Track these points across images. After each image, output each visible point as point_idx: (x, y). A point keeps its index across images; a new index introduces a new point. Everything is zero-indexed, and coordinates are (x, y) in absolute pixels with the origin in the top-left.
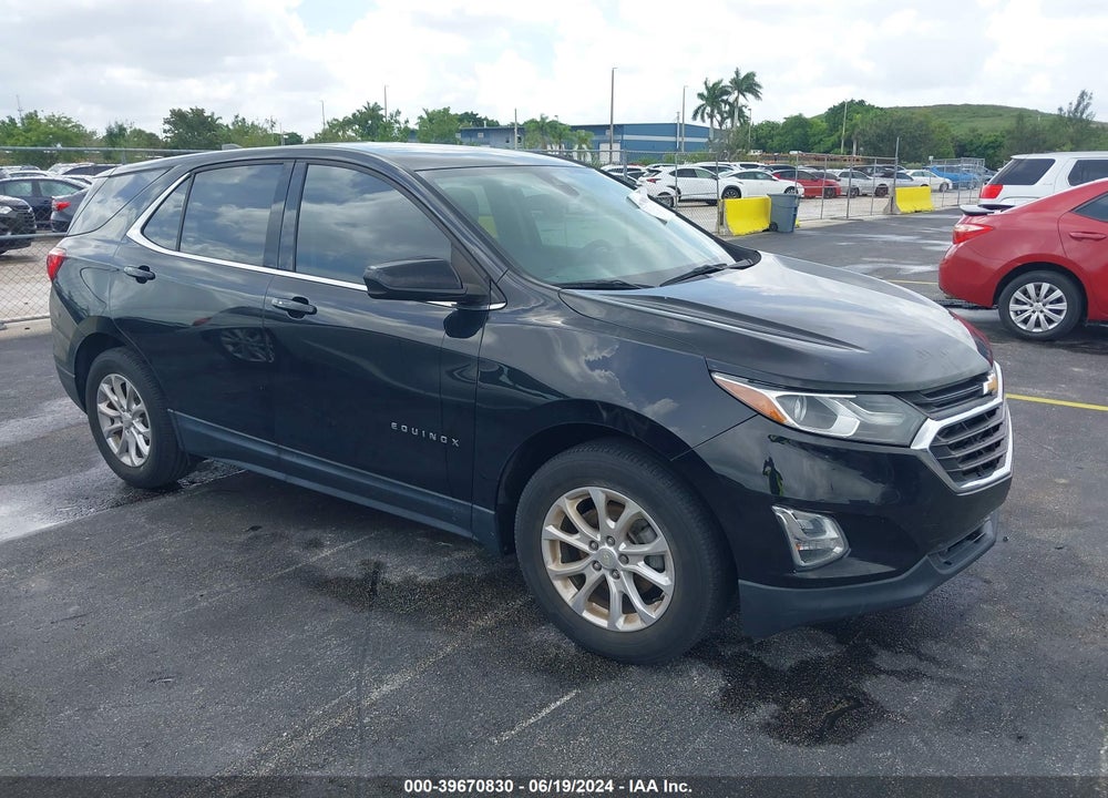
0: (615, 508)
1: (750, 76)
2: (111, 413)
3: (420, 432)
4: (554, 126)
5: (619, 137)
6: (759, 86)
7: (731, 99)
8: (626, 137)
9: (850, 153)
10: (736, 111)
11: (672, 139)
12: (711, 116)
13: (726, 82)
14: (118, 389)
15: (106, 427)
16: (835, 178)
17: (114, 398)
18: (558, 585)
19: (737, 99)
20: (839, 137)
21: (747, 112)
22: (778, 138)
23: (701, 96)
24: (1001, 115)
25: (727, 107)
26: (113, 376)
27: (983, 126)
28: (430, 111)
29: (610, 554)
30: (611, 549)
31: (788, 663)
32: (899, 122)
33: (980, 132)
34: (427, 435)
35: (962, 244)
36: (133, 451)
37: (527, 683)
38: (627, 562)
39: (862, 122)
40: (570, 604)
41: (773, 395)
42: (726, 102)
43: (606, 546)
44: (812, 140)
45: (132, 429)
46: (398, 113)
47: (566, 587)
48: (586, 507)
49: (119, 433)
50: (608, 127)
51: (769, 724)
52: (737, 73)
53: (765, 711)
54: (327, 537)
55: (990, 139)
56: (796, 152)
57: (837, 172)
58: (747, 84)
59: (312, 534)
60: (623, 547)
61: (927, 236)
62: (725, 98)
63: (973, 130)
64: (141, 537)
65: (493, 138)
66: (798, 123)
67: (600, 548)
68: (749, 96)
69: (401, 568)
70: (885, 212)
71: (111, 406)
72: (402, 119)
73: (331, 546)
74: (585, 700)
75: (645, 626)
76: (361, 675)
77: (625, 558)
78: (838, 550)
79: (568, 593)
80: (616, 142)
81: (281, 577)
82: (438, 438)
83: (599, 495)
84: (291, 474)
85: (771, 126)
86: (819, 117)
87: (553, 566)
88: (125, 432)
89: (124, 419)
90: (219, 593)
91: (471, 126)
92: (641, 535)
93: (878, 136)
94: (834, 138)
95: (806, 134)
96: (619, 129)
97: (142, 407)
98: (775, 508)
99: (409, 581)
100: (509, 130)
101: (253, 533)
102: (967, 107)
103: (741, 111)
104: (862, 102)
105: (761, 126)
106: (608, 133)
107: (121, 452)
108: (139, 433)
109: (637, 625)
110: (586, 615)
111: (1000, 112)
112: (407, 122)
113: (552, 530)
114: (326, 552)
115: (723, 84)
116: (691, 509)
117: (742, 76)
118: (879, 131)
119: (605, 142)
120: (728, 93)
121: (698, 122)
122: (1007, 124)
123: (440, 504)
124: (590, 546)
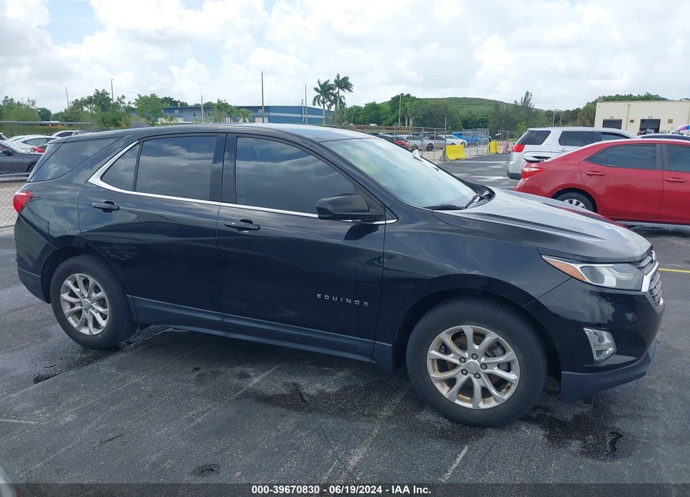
0: (479, 337)
1: (346, 79)
2: (72, 300)
3: (339, 299)
4: (226, 105)
5: (267, 114)
6: (351, 85)
7: (335, 92)
8: (271, 114)
9: (404, 125)
10: (337, 100)
11: (300, 116)
12: (323, 103)
13: (332, 82)
14: (80, 283)
15: (67, 310)
16: (404, 140)
17: (76, 290)
18: (438, 386)
19: (338, 92)
20: (397, 116)
21: (343, 100)
22: (362, 116)
23: (316, 89)
24: (483, 104)
25: (333, 97)
26: (77, 275)
27: (475, 109)
28: (142, 95)
29: (474, 363)
30: (476, 361)
31: (569, 417)
32: (435, 107)
33: (474, 113)
34: (344, 301)
35: (527, 179)
36: (91, 324)
37: (438, 445)
38: (486, 368)
39: (410, 107)
40: (447, 396)
41: (578, 266)
42: (332, 94)
43: (472, 360)
44: (382, 117)
45: (91, 310)
46: (123, 97)
47: (442, 386)
48: (458, 337)
49: (79, 313)
50: (260, 107)
51: (582, 452)
52: (338, 77)
53: (576, 445)
54: (250, 370)
55: (481, 117)
56: (374, 125)
57: (405, 136)
58: (344, 84)
59: (238, 369)
60: (483, 360)
61: (473, 174)
62: (331, 91)
63: (470, 112)
64: (122, 381)
65: (185, 113)
66: (373, 107)
67: (467, 362)
68: (346, 90)
69: (312, 386)
70: (440, 160)
71: (72, 294)
72: (126, 101)
73: (256, 376)
74: (476, 450)
75: (498, 404)
76: (334, 452)
77: (484, 366)
78: (611, 349)
79: (444, 390)
80: (266, 116)
81: (237, 398)
82: (353, 302)
83: (468, 330)
84: (229, 332)
85: (357, 109)
86: (384, 103)
87: (435, 374)
88: (84, 313)
89: (84, 304)
90: (203, 413)
91: (169, 106)
92: (494, 351)
93: (423, 115)
94: (394, 116)
95: (378, 114)
96: (267, 109)
97: (102, 294)
98: (585, 329)
99: (322, 392)
100: (196, 108)
101: (197, 373)
102: (465, 99)
103: (341, 100)
104: (408, 95)
105: (351, 109)
106: (260, 111)
107: (80, 326)
108: (98, 312)
109: (492, 404)
110: (457, 402)
111: (483, 102)
112: (130, 103)
113: (434, 353)
114: (256, 380)
115: (329, 83)
116: (531, 334)
117: (341, 78)
118: (423, 113)
119: (259, 117)
120: (333, 89)
121: (317, 106)
122: (486, 109)
123: (350, 342)
124: (460, 360)
